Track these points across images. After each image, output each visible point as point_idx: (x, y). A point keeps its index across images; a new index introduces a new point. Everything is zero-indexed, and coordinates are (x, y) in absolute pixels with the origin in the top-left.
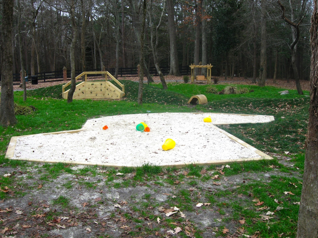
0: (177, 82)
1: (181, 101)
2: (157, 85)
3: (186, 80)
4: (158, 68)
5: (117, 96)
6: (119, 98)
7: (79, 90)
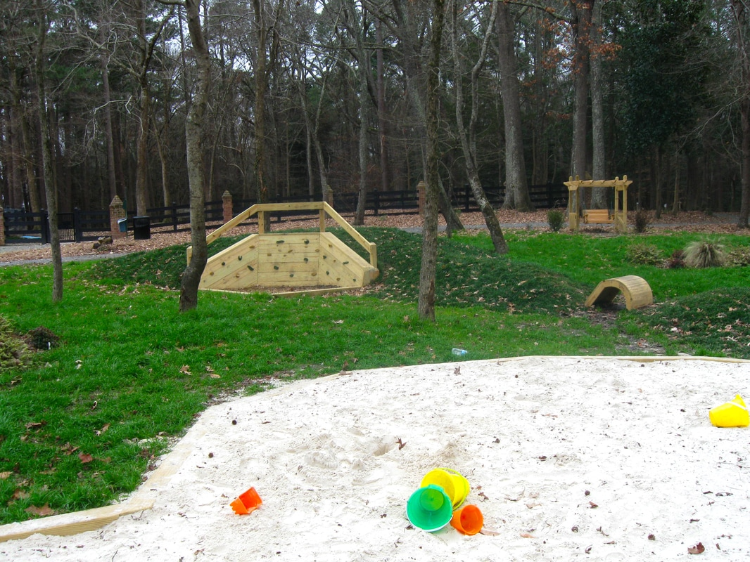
0: (528, 228)
1: (563, 298)
2: (474, 239)
3: (556, 223)
4: (477, 189)
5: (355, 280)
6: (358, 284)
7: (240, 259)
